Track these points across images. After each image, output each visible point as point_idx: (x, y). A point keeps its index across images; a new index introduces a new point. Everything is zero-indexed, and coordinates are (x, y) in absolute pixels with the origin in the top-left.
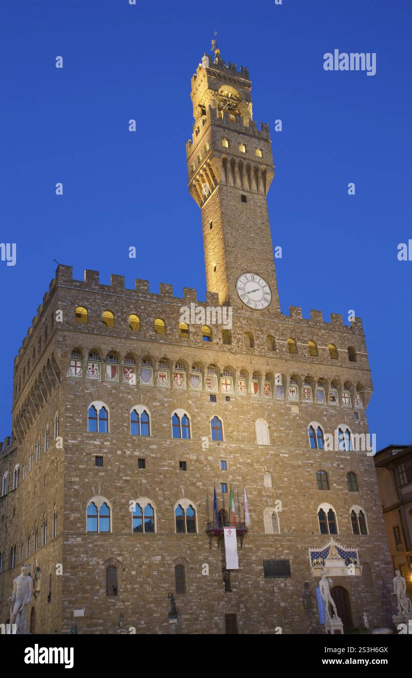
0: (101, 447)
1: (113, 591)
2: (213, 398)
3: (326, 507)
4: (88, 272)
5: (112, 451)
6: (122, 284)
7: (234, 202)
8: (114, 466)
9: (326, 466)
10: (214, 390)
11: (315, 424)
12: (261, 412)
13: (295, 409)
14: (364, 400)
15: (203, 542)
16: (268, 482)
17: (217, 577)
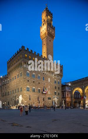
0: (28, 79)
1: (30, 99)
2: (43, 74)
3: (55, 91)
4: (27, 48)
5: (30, 80)
6: (32, 52)
7: (49, 41)
8: (30, 82)
9: (56, 86)
10: (44, 73)
11: (56, 80)
12: (49, 77)
13: (53, 77)
14: (62, 78)
15: (41, 94)
16: (49, 87)
17: (43, 99)
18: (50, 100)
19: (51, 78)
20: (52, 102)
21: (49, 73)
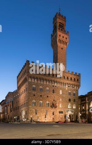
0: (34, 93)
1: (36, 114)
5: (36, 94)
7: (60, 49)
8: (36, 96)
9: (71, 98)
10: (54, 85)
11: (70, 91)
12: (61, 89)
13: (67, 89)
14: (79, 88)
15: (50, 108)
16: (61, 100)
17: (52, 113)
18: (61, 114)
19: (63, 90)
20: (65, 116)
21: (61, 85)
